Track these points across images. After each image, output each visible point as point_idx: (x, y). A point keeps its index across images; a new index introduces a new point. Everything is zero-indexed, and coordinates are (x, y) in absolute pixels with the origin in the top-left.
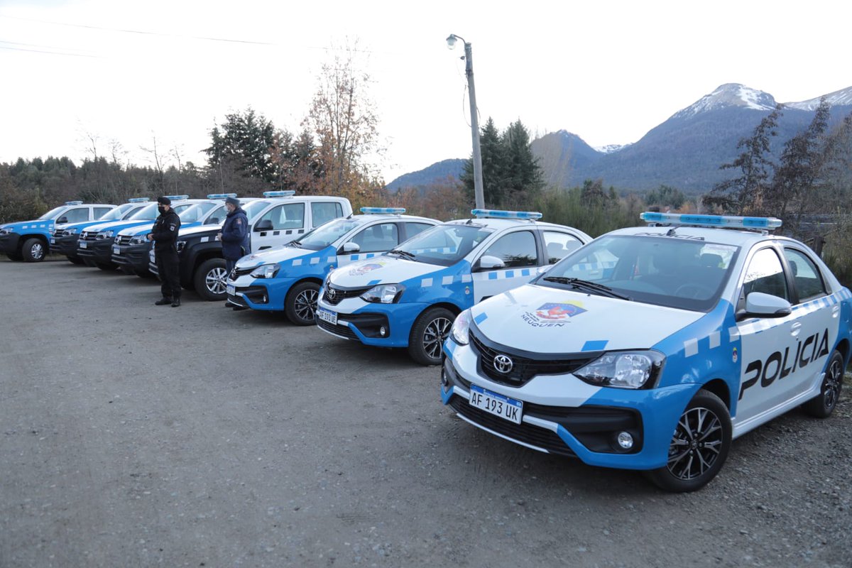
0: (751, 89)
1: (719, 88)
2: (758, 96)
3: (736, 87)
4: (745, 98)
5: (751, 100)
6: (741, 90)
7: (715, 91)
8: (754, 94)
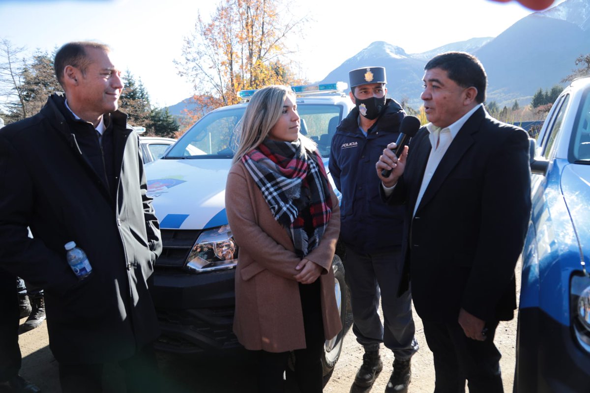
0: (391, 45)
1: (372, 44)
2: (395, 49)
3: (381, 44)
4: (388, 51)
5: (391, 52)
6: (385, 45)
7: (370, 46)
8: (393, 48)
